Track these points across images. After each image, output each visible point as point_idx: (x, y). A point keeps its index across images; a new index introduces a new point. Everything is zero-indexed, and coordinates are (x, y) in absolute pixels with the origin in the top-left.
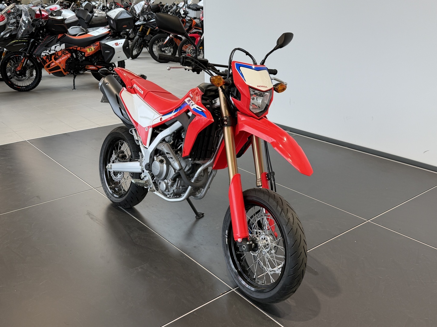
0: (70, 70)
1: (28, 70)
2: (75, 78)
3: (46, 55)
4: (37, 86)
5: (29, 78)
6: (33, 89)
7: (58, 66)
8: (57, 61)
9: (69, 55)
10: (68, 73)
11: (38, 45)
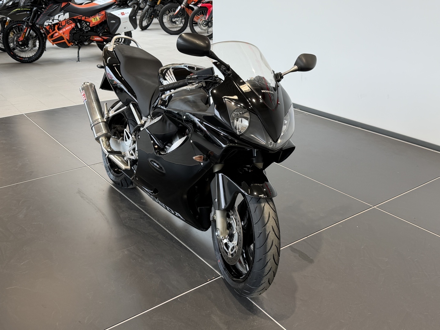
0: (74, 41)
1: (31, 41)
2: (79, 49)
3: (49, 25)
4: (40, 57)
5: (32, 49)
6: (37, 61)
7: (62, 36)
8: (61, 32)
9: (73, 25)
10: (73, 44)
11: (41, 13)
